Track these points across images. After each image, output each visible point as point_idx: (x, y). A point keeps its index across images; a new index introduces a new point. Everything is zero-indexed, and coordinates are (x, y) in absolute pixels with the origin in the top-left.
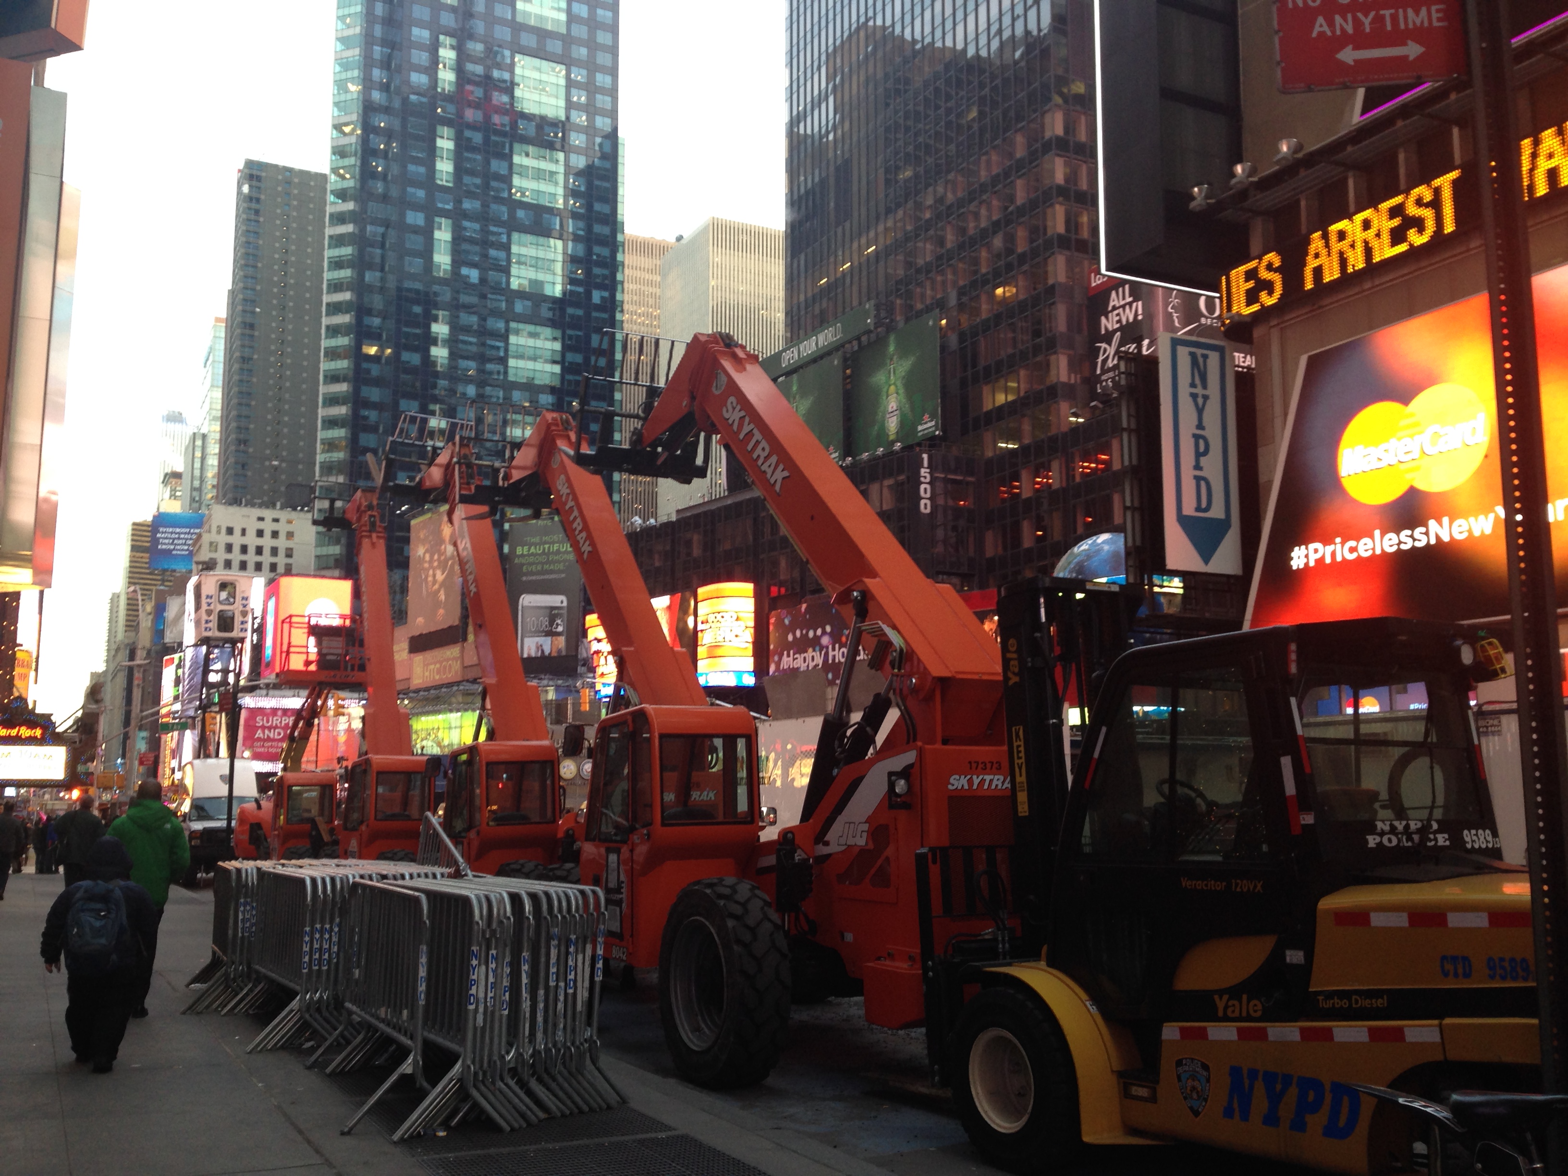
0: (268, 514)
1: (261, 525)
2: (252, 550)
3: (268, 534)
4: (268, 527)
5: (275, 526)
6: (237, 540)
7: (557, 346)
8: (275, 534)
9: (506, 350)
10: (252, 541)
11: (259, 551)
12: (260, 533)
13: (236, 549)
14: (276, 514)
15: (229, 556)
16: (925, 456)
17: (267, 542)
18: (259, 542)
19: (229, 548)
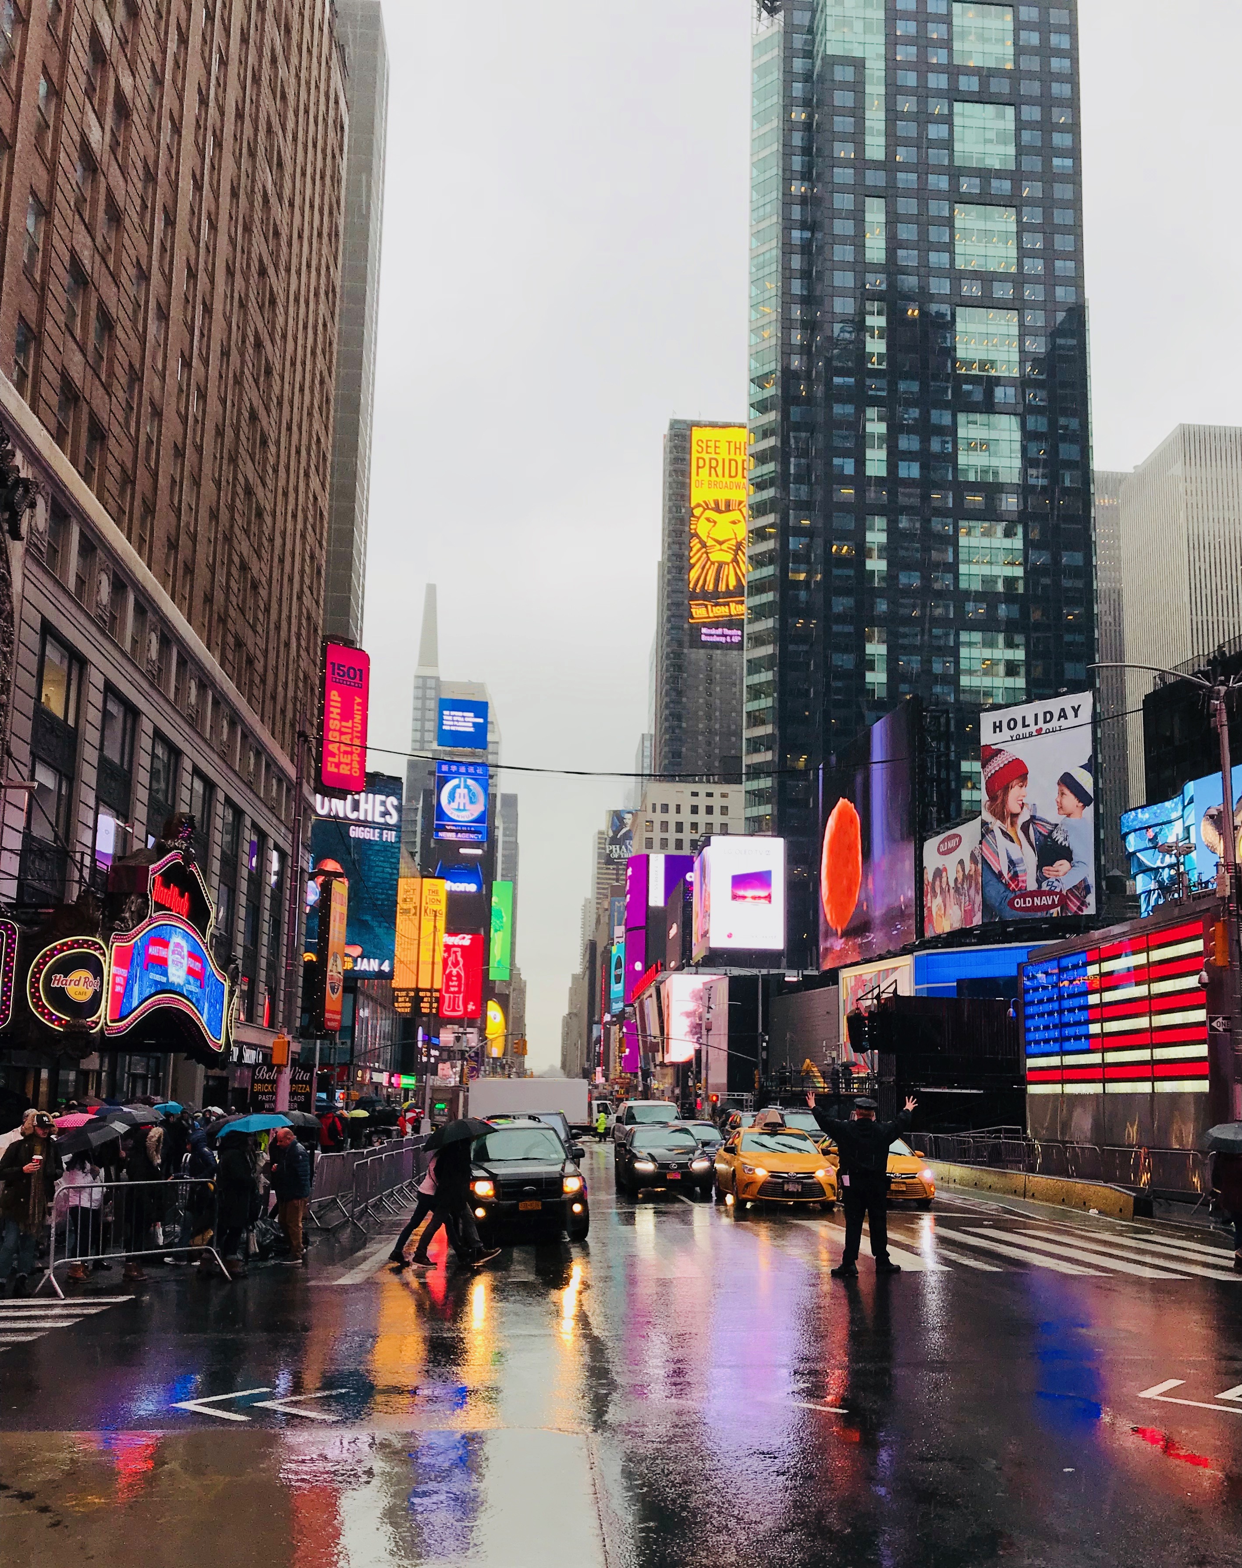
0: (702, 788)
1: (695, 801)
2: (687, 827)
3: (702, 810)
4: (702, 802)
5: (709, 801)
6: (672, 818)
7: (1019, 545)
8: (710, 810)
9: (956, 555)
10: (686, 817)
11: (694, 829)
12: (695, 810)
13: (672, 827)
14: (710, 788)
15: (665, 835)
17: (702, 818)
18: (694, 818)
19: (665, 825)
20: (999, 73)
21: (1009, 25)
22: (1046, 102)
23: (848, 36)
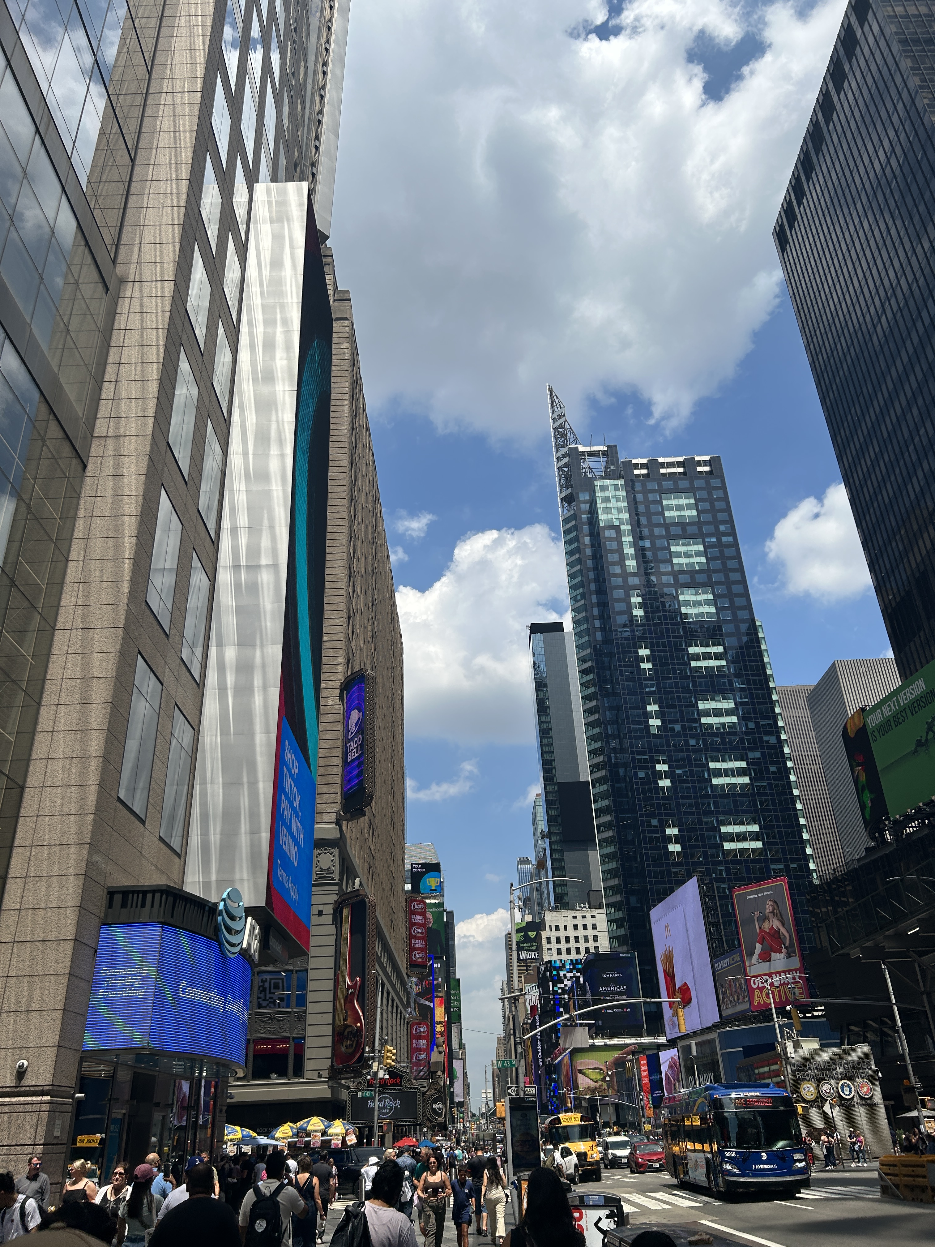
0: (579, 914)
1: (576, 922)
2: (572, 940)
3: (580, 927)
4: (580, 922)
5: (585, 921)
6: (562, 934)
7: (744, 765)
8: (585, 927)
9: (709, 774)
11: (577, 939)
12: (576, 927)
13: (563, 940)
14: (584, 913)
15: (559, 946)
17: (581, 933)
18: (576, 933)
19: (558, 940)
20: (690, 524)
21: (692, 501)
22: (719, 535)
23: (610, 516)
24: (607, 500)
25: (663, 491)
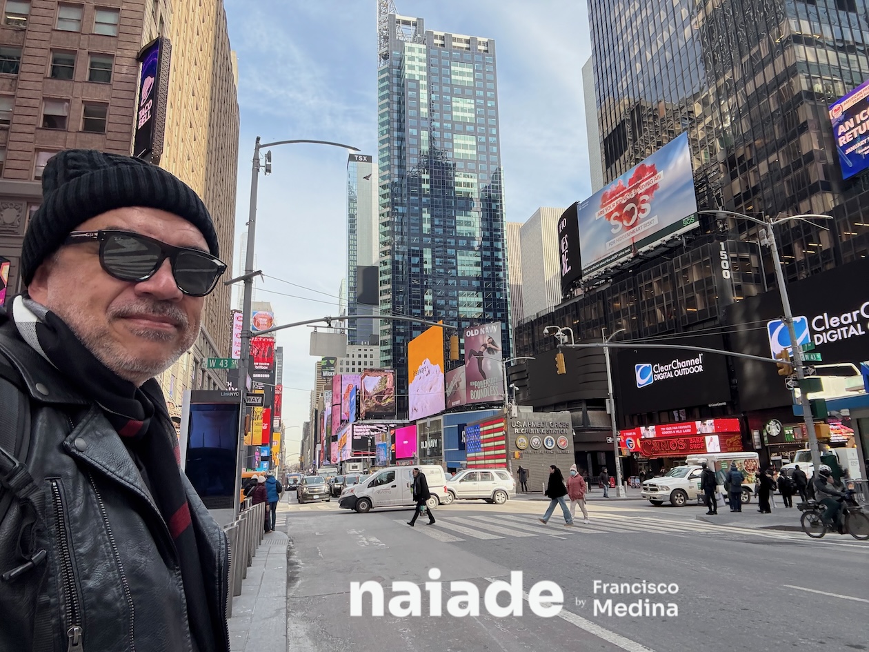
0: (363, 348)
1: (360, 353)
2: (357, 363)
3: (363, 356)
4: (363, 353)
5: (366, 353)
6: (351, 359)
7: (479, 259)
8: (366, 356)
9: (457, 264)
10: (357, 359)
11: (360, 363)
12: (360, 356)
13: (351, 363)
14: (366, 347)
15: (348, 367)
16: (722, 244)
17: (362, 359)
18: (360, 359)
19: (348, 363)
20: (468, 88)
21: (471, 71)
22: (486, 99)
23: (413, 72)
24: (412, 59)
25: (451, 59)
